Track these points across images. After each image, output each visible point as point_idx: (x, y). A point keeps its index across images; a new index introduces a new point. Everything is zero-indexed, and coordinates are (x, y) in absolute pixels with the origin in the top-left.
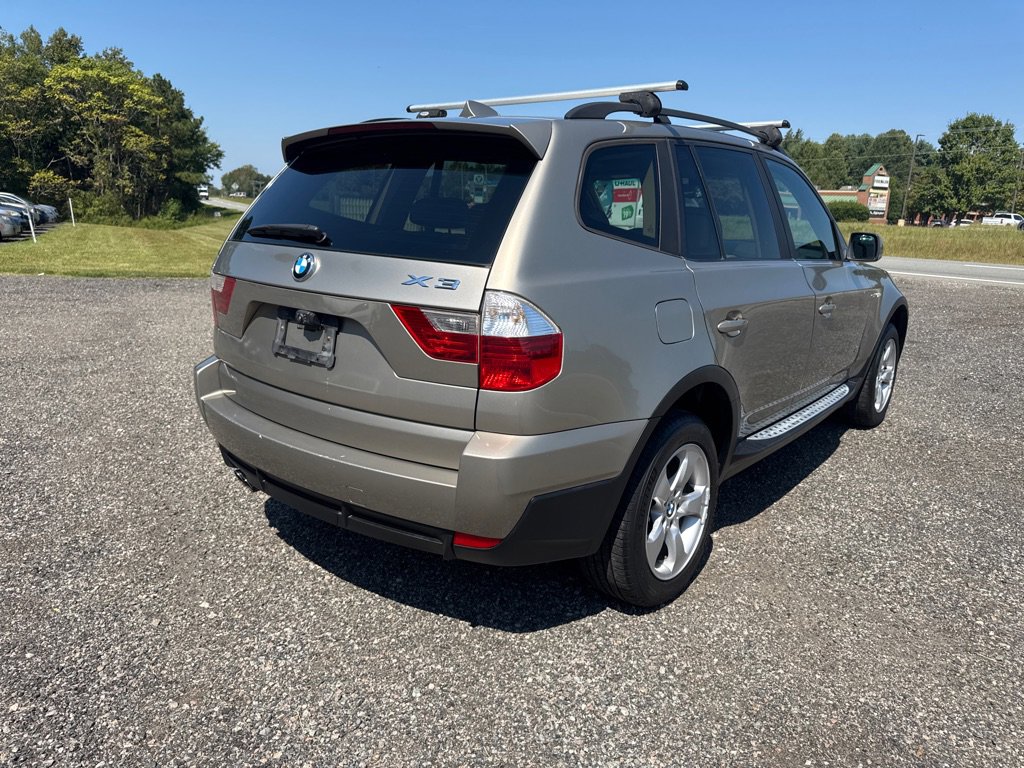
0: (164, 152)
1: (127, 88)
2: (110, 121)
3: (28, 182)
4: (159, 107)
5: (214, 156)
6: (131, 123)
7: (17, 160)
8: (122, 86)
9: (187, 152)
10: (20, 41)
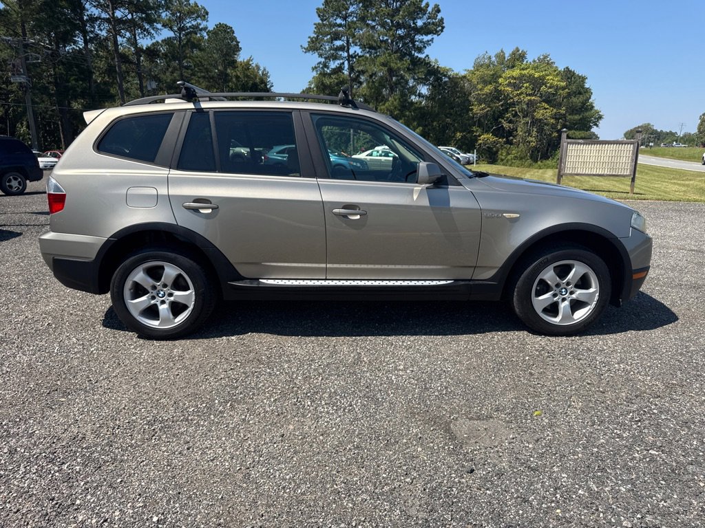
0: (561, 118)
1: (545, 79)
2: (530, 100)
3: (477, 141)
4: (563, 88)
5: (595, 119)
6: (544, 101)
7: (474, 128)
8: (542, 78)
9: (577, 117)
10: (493, 59)
